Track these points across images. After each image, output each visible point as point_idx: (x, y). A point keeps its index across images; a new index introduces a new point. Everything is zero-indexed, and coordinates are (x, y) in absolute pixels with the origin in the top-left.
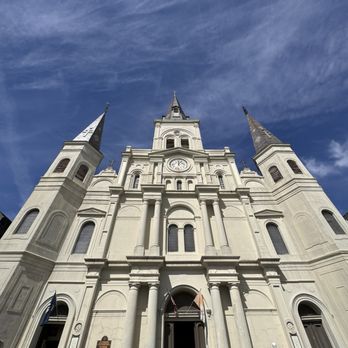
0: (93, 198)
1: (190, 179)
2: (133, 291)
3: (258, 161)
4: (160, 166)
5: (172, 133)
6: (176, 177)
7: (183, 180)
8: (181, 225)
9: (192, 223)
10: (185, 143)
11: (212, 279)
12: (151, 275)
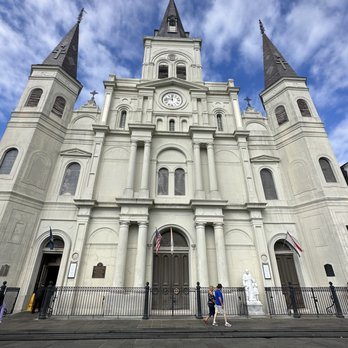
0: (75, 137)
1: (184, 118)
2: (124, 229)
3: (265, 98)
4: (150, 101)
5: (166, 56)
6: (168, 116)
7: (176, 120)
8: (172, 169)
9: (183, 167)
10: (181, 71)
11: (199, 220)
12: (140, 215)
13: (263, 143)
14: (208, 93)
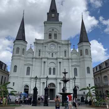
6: (51, 52)
7: (54, 53)
8: (52, 68)
9: (55, 67)
12: (45, 81)
13: (76, 61)
14: (62, 44)
